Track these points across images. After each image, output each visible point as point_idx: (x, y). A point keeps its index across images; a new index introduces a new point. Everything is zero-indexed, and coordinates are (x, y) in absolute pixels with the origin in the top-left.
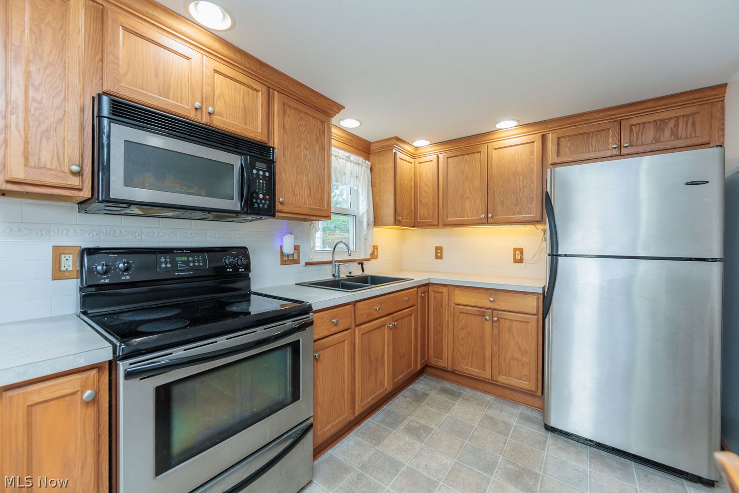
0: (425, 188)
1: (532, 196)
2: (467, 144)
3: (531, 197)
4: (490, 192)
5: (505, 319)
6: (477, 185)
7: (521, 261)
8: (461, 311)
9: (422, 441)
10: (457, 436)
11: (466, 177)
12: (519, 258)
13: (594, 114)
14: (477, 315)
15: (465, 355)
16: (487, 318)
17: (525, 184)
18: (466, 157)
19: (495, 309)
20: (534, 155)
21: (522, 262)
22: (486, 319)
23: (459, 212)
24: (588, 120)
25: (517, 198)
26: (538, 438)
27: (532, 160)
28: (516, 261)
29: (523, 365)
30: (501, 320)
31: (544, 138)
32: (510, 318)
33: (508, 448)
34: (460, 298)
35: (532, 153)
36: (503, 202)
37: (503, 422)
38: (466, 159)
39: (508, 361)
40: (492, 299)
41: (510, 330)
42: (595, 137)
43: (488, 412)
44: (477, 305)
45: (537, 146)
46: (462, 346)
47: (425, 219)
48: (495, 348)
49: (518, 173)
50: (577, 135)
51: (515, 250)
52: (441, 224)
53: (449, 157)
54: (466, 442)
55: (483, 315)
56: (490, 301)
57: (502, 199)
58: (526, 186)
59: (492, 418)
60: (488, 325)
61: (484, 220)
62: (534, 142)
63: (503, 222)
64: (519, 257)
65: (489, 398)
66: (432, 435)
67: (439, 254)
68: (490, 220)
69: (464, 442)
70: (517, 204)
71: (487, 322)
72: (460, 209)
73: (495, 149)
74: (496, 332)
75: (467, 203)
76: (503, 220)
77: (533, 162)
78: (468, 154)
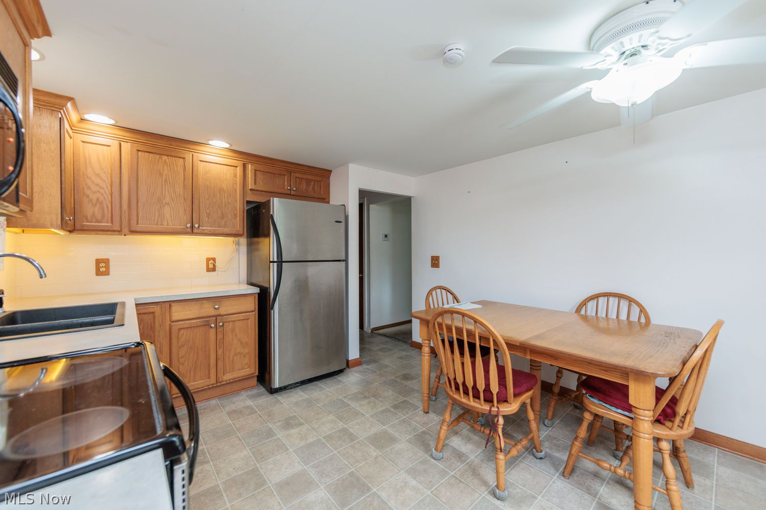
0: (97, 180)
1: (236, 213)
2: (166, 144)
3: (234, 213)
4: (196, 202)
5: (229, 322)
6: (180, 192)
7: (214, 269)
8: (180, 327)
9: (208, 462)
10: (228, 437)
11: (166, 181)
12: (212, 267)
13: (278, 162)
14: (200, 326)
15: (187, 372)
16: (213, 325)
17: (230, 201)
18: (165, 158)
19: (220, 315)
20: (237, 178)
21: (215, 271)
22: (211, 327)
23: (156, 219)
24: (274, 164)
25: (222, 213)
26: (272, 401)
27: (235, 182)
28: (208, 270)
29: (245, 356)
30: (225, 324)
31: (244, 166)
32: (233, 319)
33: (266, 417)
34: (178, 313)
35: (235, 176)
36: (209, 214)
37: (244, 407)
38: (165, 161)
39: (231, 359)
40: (217, 307)
41: (233, 330)
42: (277, 178)
43: (226, 409)
44: (200, 316)
45: (239, 170)
46: (183, 364)
47: (97, 221)
48: (220, 352)
49: (223, 190)
50: (267, 172)
51: (208, 260)
52: (125, 230)
53: (140, 151)
54: (238, 434)
55: (207, 325)
56: (215, 309)
57: (208, 212)
58: (230, 203)
59: (234, 412)
60: (212, 332)
61: (189, 230)
62: (237, 167)
63: (209, 233)
64: (211, 265)
65: (214, 402)
66: (208, 452)
67: (103, 269)
68: (195, 231)
69: (238, 436)
70: (222, 218)
71: (211, 329)
72: (157, 215)
73: (200, 161)
74: (220, 336)
75: (167, 210)
76: (210, 231)
77: (236, 184)
78: (167, 156)
